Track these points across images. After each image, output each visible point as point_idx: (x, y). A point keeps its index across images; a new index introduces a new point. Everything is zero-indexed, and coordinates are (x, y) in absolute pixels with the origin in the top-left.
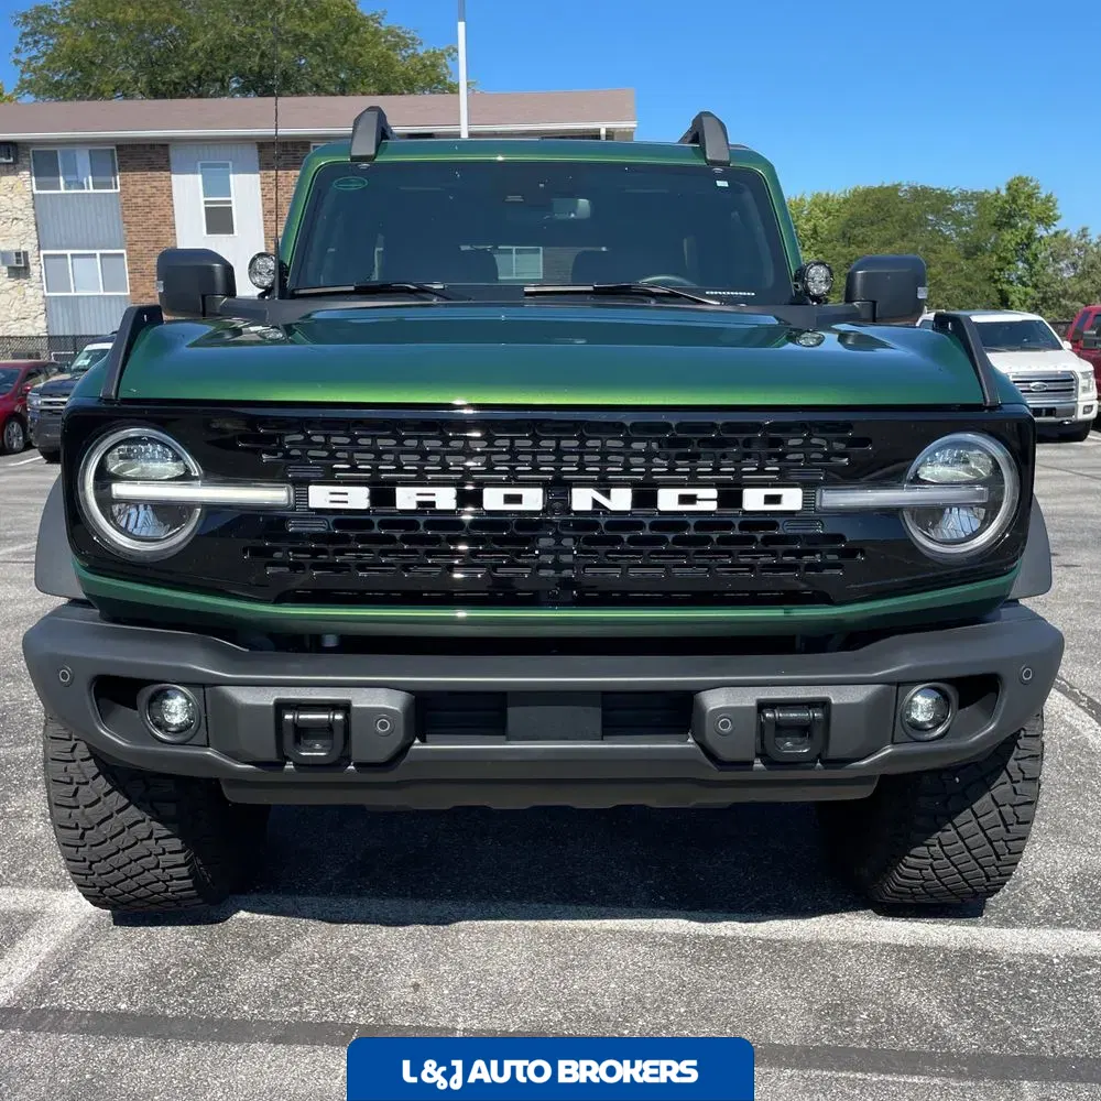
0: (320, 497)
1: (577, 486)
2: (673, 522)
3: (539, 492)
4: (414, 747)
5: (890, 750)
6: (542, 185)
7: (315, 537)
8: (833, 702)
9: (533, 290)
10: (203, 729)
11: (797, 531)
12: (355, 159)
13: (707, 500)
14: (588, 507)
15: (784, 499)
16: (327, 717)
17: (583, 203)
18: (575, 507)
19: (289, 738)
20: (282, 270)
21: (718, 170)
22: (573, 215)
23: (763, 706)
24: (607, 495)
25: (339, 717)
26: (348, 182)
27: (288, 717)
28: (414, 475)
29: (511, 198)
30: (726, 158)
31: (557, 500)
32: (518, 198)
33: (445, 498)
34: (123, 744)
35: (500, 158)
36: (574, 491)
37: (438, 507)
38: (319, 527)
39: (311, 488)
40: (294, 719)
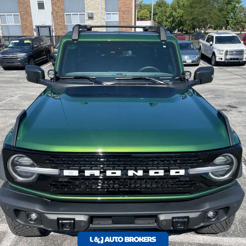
0: (67, 173)
1: (129, 170)
2: (153, 178)
3: (120, 171)
4: (90, 226)
5: (203, 224)
6: (120, 48)
7: (65, 182)
8: (190, 217)
9: (118, 79)
10: (40, 221)
11: (183, 180)
12: (73, 40)
13: (161, 173)
14: (132, 175)
15: (180, 173)
16: (69, 221)
17: (130, 52)
18: (129, 175)
19: (60, 226)
20: (56, 73)
21: (164, 43)
22: (127, 55)
23: (173, 218)
24: (137, 172)
25: (72, 221)
26: (71, 46)
27: (60, 222)
28: (90, 168)
29: (112, 52)
30: (166, 39)
31: (124, 174)
32: (114, 52)
33: (97, 173)
34: (22, 223)
35: (109, 40)
36: (129, 171)
37: (95, 175)
38: (66, 180)
39: (64, 171)
40: (62, 222)
